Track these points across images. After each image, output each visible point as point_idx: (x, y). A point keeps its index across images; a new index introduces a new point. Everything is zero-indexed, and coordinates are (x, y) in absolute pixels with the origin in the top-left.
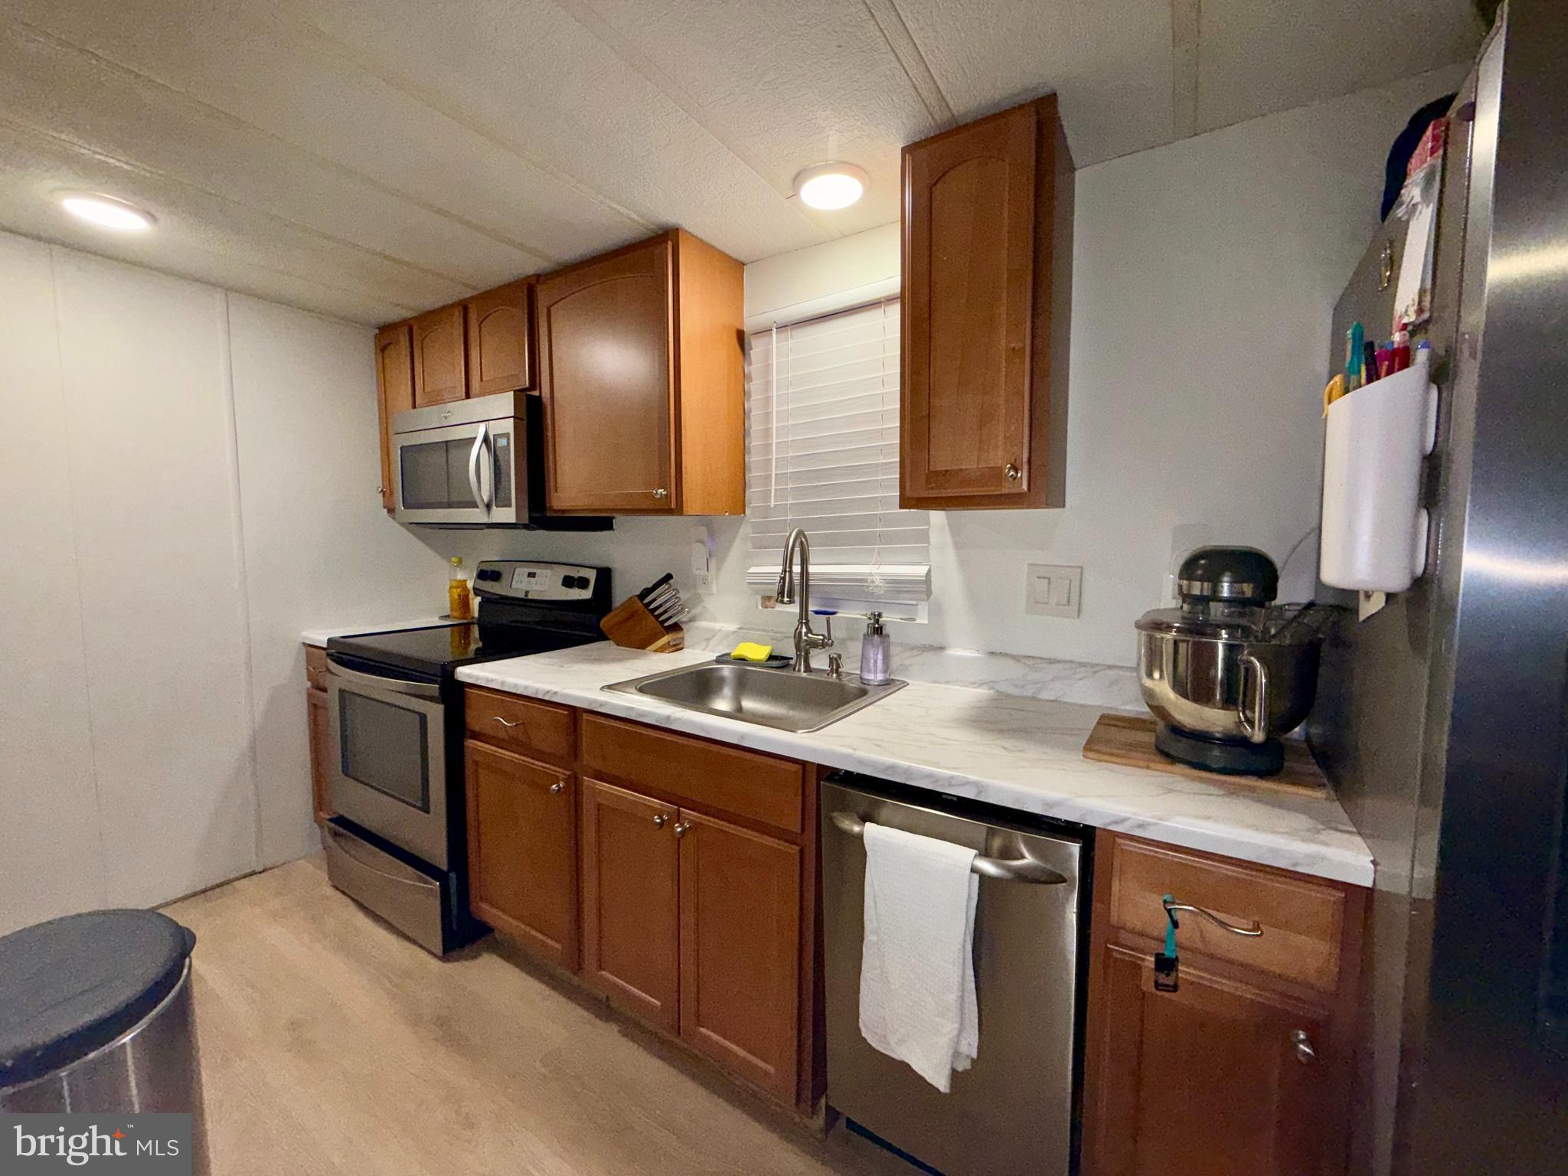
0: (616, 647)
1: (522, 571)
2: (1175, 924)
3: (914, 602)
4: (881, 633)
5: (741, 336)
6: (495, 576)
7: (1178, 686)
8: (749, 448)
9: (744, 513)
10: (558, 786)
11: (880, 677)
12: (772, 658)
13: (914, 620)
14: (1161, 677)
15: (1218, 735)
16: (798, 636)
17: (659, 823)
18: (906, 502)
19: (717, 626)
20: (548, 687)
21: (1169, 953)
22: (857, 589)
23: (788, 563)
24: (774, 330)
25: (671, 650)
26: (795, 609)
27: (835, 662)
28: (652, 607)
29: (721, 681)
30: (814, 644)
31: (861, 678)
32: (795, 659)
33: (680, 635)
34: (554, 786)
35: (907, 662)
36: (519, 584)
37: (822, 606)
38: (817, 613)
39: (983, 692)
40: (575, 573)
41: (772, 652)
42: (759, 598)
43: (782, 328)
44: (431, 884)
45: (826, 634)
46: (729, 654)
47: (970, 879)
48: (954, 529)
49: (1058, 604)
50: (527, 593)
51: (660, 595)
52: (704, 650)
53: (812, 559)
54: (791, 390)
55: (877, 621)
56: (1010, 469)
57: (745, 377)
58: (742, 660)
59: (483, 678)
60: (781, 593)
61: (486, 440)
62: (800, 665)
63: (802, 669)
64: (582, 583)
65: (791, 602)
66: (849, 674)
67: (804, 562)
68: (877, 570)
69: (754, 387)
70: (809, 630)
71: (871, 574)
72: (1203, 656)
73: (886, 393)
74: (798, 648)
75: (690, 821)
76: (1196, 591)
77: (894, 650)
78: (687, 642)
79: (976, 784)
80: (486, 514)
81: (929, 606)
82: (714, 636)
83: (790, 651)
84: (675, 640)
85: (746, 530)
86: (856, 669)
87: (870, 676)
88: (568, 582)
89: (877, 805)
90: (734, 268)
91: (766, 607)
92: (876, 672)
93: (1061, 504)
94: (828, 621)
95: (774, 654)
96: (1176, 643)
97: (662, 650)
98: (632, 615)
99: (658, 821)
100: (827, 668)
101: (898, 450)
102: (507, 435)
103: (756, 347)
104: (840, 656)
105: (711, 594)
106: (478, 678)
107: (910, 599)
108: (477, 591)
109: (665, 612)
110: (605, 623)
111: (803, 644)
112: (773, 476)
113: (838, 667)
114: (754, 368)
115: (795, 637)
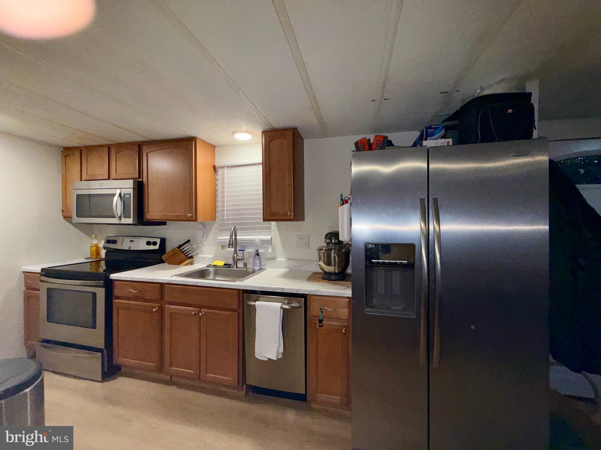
0: (168, 265)
1: (127, 240)
2: (322, 312)
3: (268, 246)
4: (259, 255)
5: (214, 167)
6: (114, 242)
7: (325, 263)
8: (217, 201)
9: (215, 220)
10: (156, 309)
11: (258, 268)
12: (225, 265)
13: (268, 251)
14: (322, 262)
15: (333, 273)
16: (234, 258)
17: (194, 314)
18: (264, 220)
19: (206, 256)
20: (152, 278)
21: (321, 319)
22: (251, 243)
23: (231, 236)
24: (226, 167)
25: (190, 265)
26: (233, 249)
27: (245, 265)
28: (183, 251)
29: (209, 273)
30: (239, 260)
31: (253, 268)
32: (233, 265)
33: (192, 259)
34: (154, 309)
35: (266, 263)
36: (125, 245)
37: (240, 248)
38: (239, 250)
39: (287, 270)
40: (152, 240)
41: (225, 263)
42: (220, 246)
43: (228, 167)
44: (97, 354)
45: (242, 256)
46: (211, 264)
47: (280, 310)
48: (278, 226)
49: (304, 245)
50: (130, 248)
51: (185, 247)
52: (202, 264)
53: (238, 234)
54: (231, 185)
55: (257, 252)
56: (289, 213)
57: (216, 180)
58: (215, 266)
59: (123, 277)
60: (230, 245)
61: (120, 195)
62: (234, 266)
63: (235, 267)
64: (155, 243)
65: (232, 247)
66: (249, 268)
67: (236, 236)
68: (257, 237)
69: (219, 182)
70: (237, 256)
71: (255, 239)
72: (329, 256)
73: (259, 189)
74: (234, 261)
75: (204, 312)
76: (327, 242)
77: (262, 260)
78: (195, 262)
79: (282, 288)
80: (119, 220)
81: (272, 247)
82: (205, 259)
83: (231, 262)
84: (191, 261)
85: (216, 225)
86: (251, 266)
87: (256, 268)
88: (148, 243)
89: (259, 297)
90: (212, 148)
91: (223, 249)
92: (257, 267)
93: (304, 220)
94: (243, 253)
95: (226, 263)
96: (324, 253)
97: (186, 265)
98: (175, 254)
99: (194, 313)
100: (243, 267)
101: (262, 204)
102: (130, 194)
103: (220, 172)
104: (247, 263)
105: (204, 246)
106: (121, 277)
107: (267, 245)
108: (105, 248)
109: (187, 252)
110: (164, 257)
111: (235, 260)
112: (226, 210)
113: (246, 265)
114: (219, 177)
115: (233, 258)
